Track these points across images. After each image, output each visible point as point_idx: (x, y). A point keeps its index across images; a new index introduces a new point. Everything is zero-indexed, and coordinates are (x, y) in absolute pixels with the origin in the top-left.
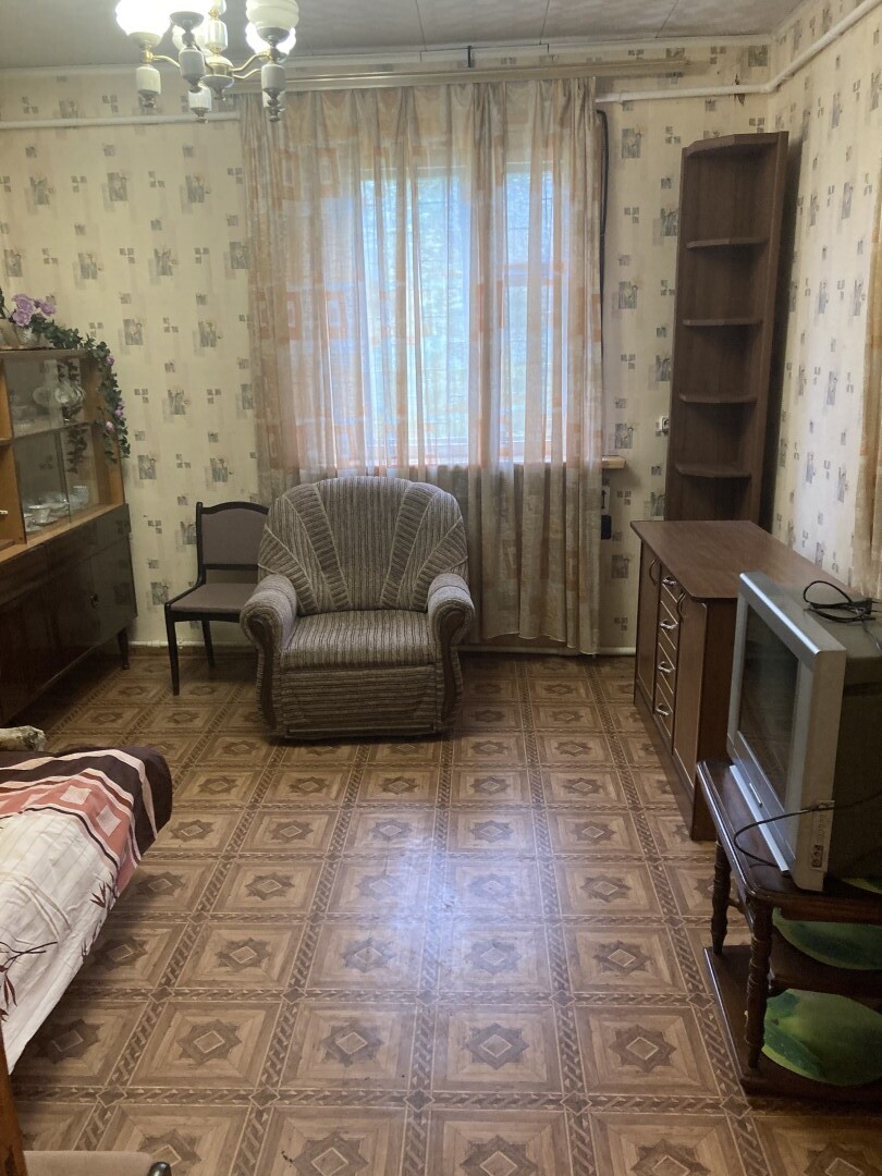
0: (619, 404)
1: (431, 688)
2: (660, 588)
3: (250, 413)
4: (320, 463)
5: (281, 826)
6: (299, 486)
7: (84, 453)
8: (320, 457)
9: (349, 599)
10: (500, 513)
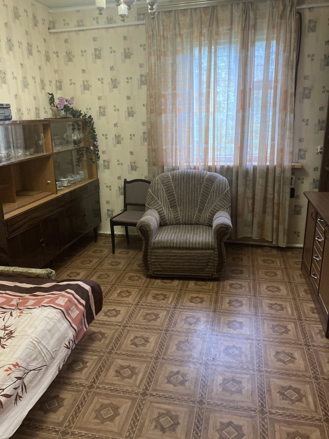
0: (301, 140)
1: (212, 259)
2: (316, 222)
3: (146, 143)
4: (172, 164)
5: (147, 314)
6: (163, 174)
7: (83, 159)
8: (172, 162)
9: (181, 220)
10: (246, 186)
